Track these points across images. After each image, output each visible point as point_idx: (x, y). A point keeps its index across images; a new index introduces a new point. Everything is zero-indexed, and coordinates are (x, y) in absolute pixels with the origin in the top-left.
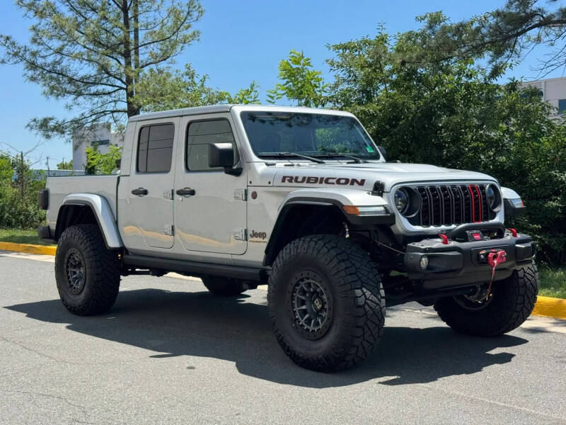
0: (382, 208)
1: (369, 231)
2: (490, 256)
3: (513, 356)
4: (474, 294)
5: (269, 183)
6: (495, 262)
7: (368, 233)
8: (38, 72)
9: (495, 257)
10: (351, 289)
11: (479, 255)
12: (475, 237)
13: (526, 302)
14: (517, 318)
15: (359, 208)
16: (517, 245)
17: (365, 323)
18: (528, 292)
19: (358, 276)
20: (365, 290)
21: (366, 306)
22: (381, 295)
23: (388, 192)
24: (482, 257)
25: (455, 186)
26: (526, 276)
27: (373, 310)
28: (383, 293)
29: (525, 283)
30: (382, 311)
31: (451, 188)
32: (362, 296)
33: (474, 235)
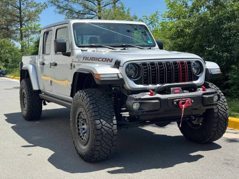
0: (116, 75)
1: (120, 87)
2: (180, 102)
3: (203, 157)
4: (195, 120)
5: (79, 60)
6: (183, 106)
7: (119, 88)
8: (61, 10)
9: (183, 103)
10: (94, 120)
11: (173, 102)
12: (176, 91)
13: (219, 127)
14: (215, 135)
15: (101, 75)
16: (204, 96)
17: (102, 138)
18: (220, 121)
19: (99, 113)
20: (102, 120)
21: (102, 129)
22: (113, 123)
23: (121, 66)
24: (175, 103)
25: (168, 62)
26: (219, 112)
27: (107, 131)
28: (115, 122)
29: (219, 116)
30: (114, 132)
31: (166, 63)
32: (100, 123)
33: (175, 90)
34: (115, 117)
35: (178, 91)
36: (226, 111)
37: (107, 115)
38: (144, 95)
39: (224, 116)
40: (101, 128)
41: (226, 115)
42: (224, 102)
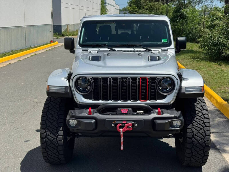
2: (117, 126)
9: (121, 127)
11: (111, 124)
15: (49, 87)
20: (47, 130)
21: (46, 139)
22: (58, 134)
23: (72, 79)
24: (113, 125)
25: (126, 78)
26: (194, 137)
27: (51, 141)
28: (61, 133)
29: (192, 142)
30: (59, 143)
31: (122, 79)
32: (44, 133)
33: (122, 110)
34: (62, 128)
35: (126, 111)
36: (204, 137)
37: (54, 125)
38: (82, 113)
39: (201, 143)
40: (45, 137)
41: (205, 142)
42: (204, 126)
